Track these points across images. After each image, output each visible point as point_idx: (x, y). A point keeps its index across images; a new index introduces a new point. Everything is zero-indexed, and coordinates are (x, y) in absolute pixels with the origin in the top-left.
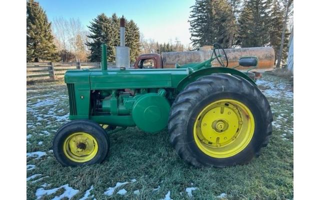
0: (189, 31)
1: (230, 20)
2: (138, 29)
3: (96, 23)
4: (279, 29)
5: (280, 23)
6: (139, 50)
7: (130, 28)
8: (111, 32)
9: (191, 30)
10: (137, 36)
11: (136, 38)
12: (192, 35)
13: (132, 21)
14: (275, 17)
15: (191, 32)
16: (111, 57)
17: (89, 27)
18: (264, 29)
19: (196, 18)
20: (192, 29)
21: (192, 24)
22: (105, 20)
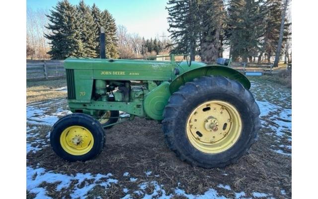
0: (167, 20)
1: (217, 6)
2: (114, 21)
3: (57, 12)
4: (276, 19)
5: (278, 11)
6: (116, 45)
7: (103, 19)
8: (75, 22)
9: (170, 20)
10: (113, 28)
11: (111, 32)
12: (171, 26)
13: (106, 12)
14: (272, 4)
15: (170, 22)
16: (76, 53)
17: (48, 16)
18: (258, 18)
19: (175, 4)
20: (171, 18)
21: (171, 12)
22: (68, 7)
